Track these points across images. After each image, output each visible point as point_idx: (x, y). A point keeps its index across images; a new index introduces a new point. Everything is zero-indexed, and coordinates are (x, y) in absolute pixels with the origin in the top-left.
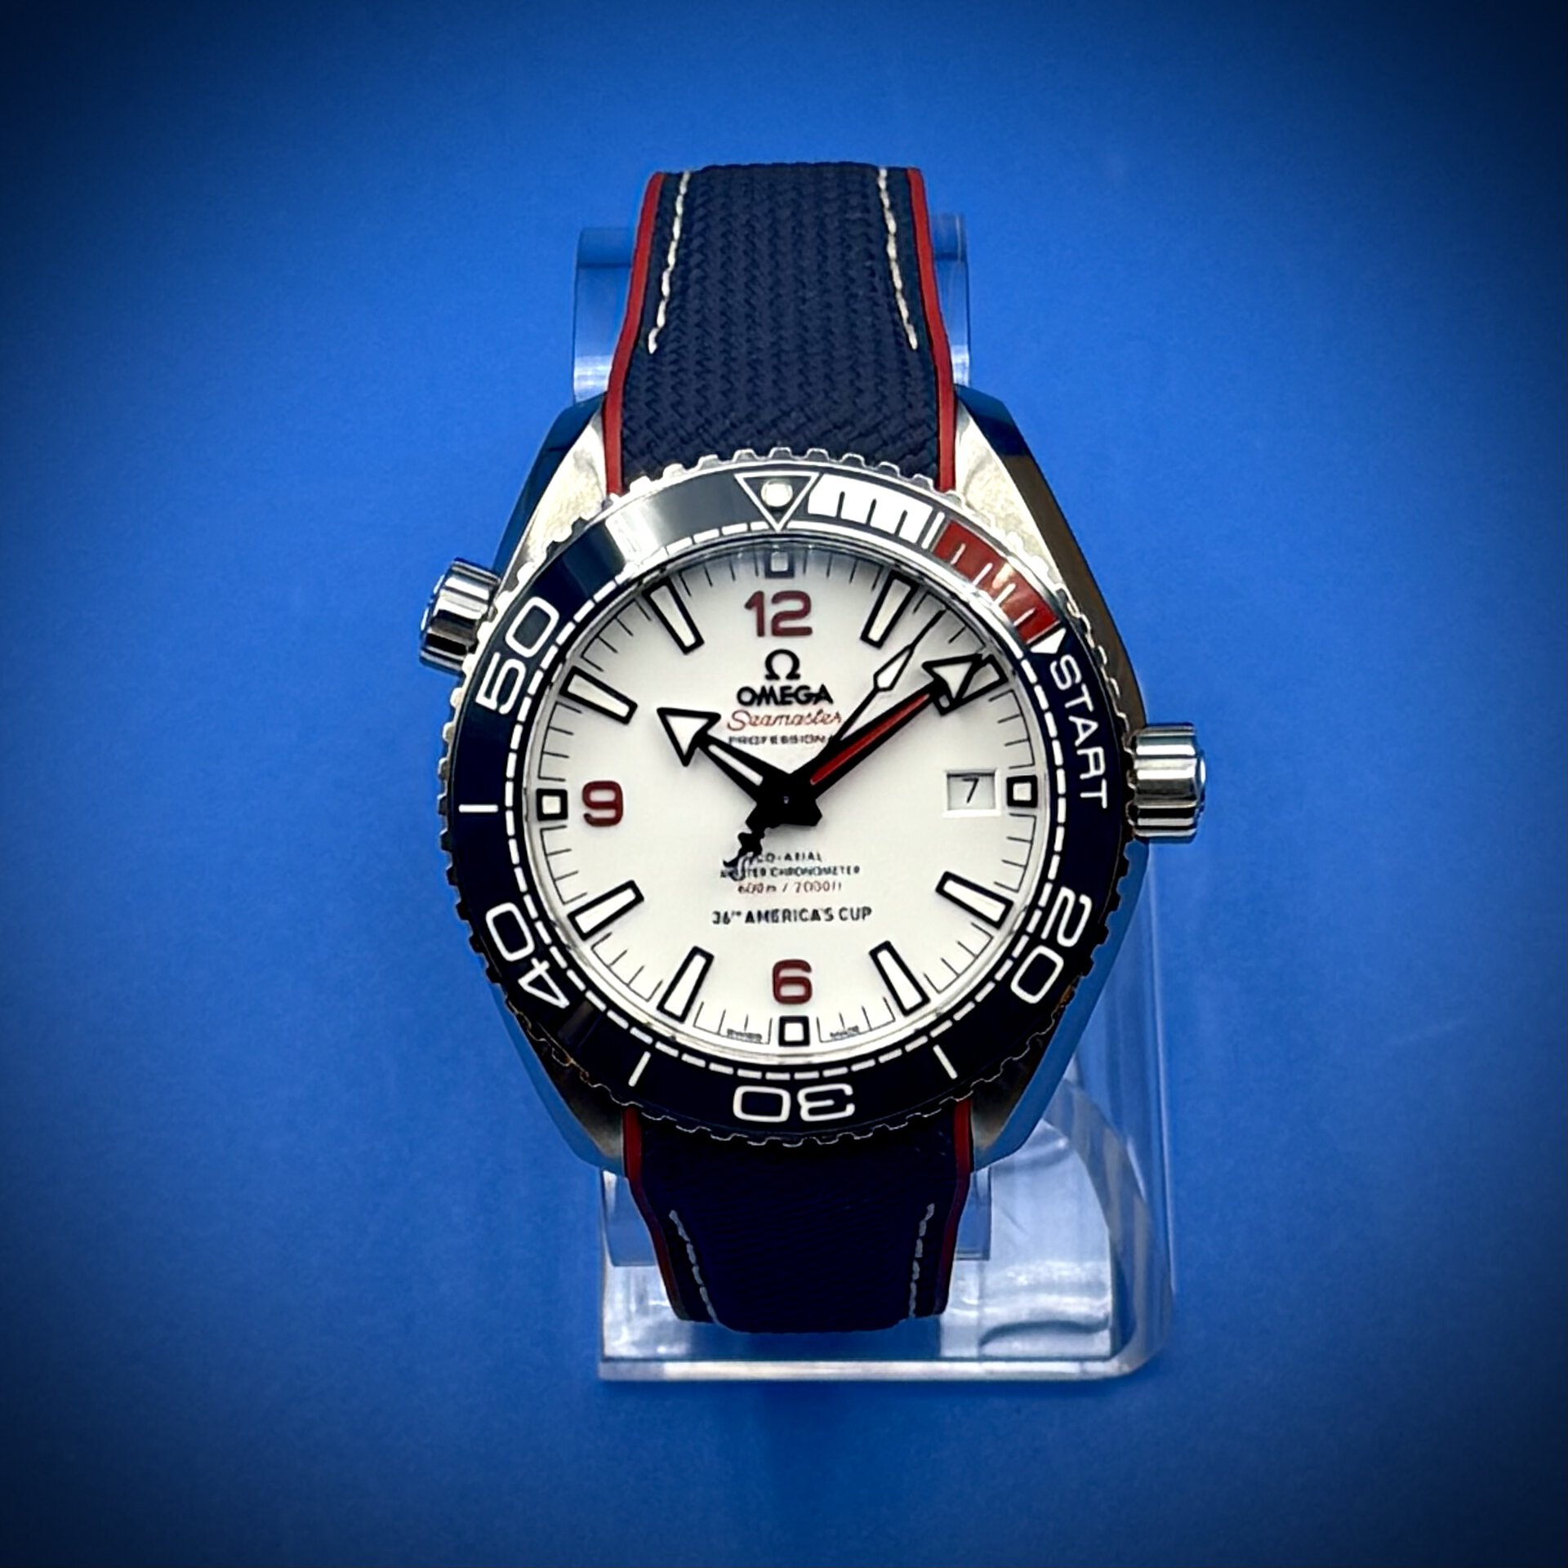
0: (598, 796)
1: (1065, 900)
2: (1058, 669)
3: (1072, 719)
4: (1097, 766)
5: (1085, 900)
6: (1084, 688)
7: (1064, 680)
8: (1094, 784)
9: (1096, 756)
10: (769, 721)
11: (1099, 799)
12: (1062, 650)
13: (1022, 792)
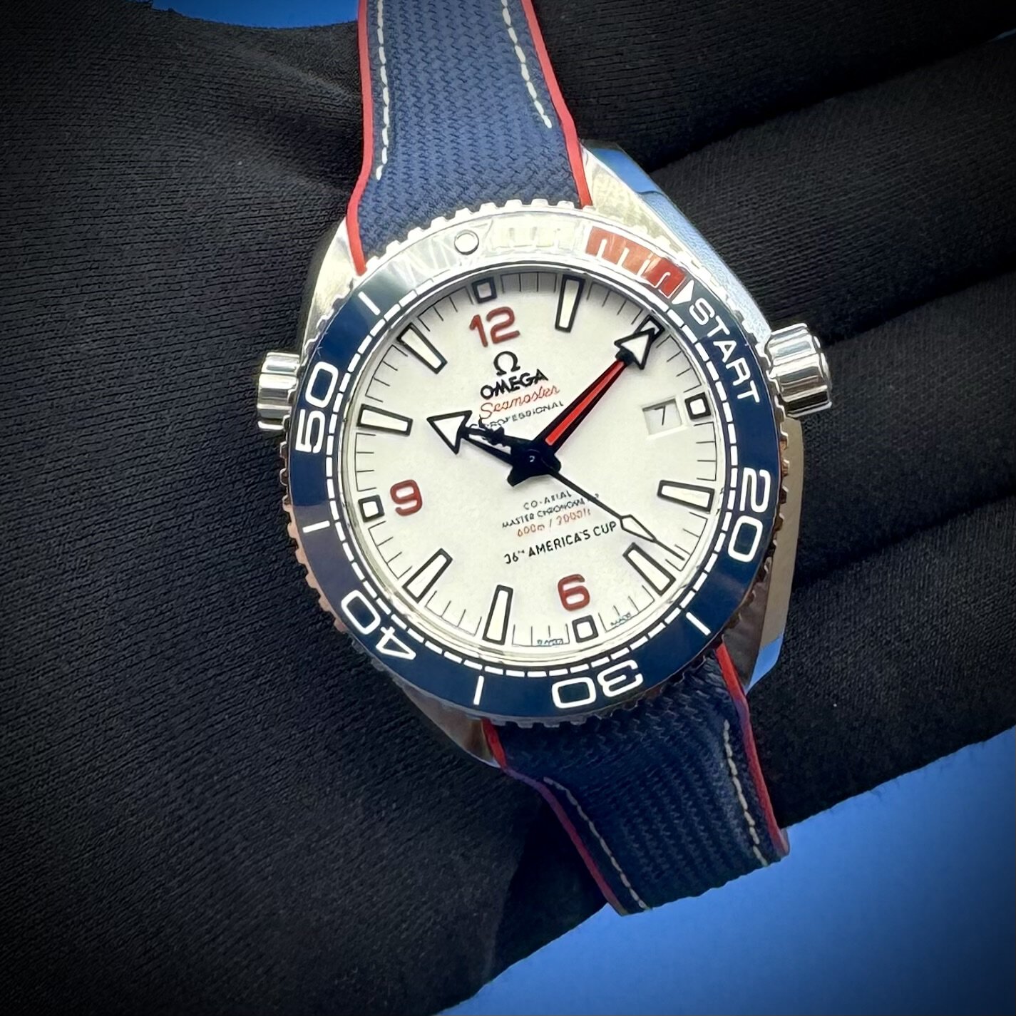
0: (401, 493)
1: (750, 478)
2: (696, 310)
3: (716, 343)
4: (744, 374)
5: (765, 474)
6: (718, 318)
7: (703, 318)
8: (745, 387)
9: (741, 365)
10: (507, 406)
11: (752, 397)
12: (695, 296)
13: (698, 407)
